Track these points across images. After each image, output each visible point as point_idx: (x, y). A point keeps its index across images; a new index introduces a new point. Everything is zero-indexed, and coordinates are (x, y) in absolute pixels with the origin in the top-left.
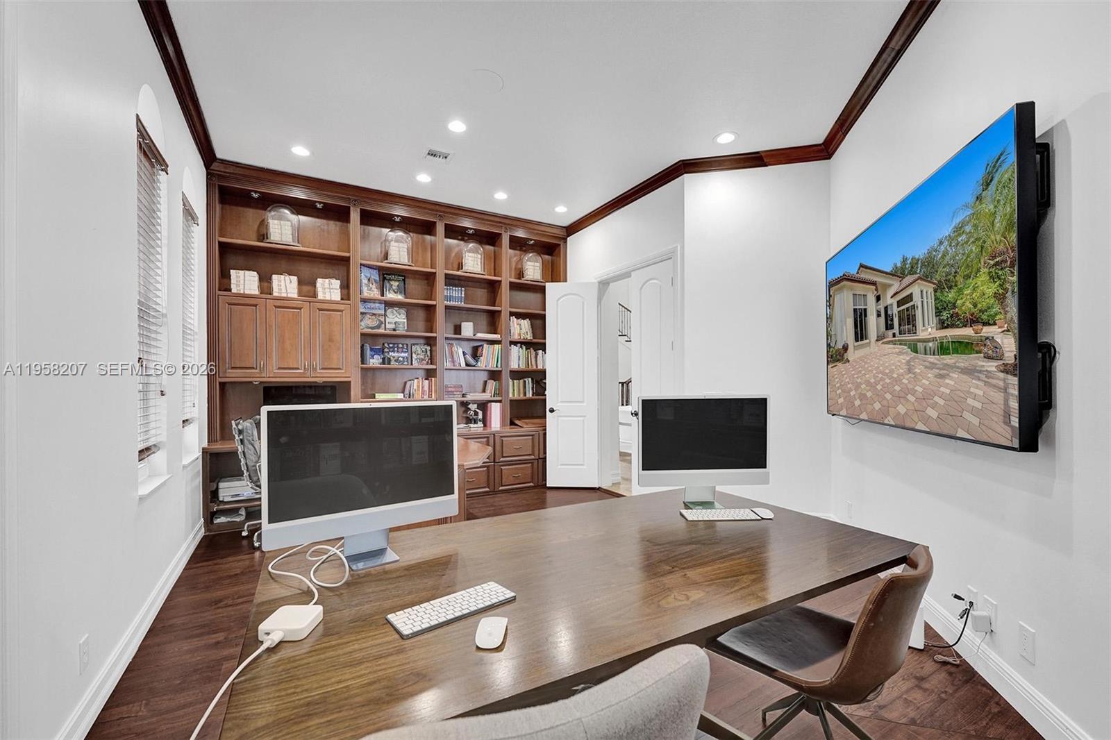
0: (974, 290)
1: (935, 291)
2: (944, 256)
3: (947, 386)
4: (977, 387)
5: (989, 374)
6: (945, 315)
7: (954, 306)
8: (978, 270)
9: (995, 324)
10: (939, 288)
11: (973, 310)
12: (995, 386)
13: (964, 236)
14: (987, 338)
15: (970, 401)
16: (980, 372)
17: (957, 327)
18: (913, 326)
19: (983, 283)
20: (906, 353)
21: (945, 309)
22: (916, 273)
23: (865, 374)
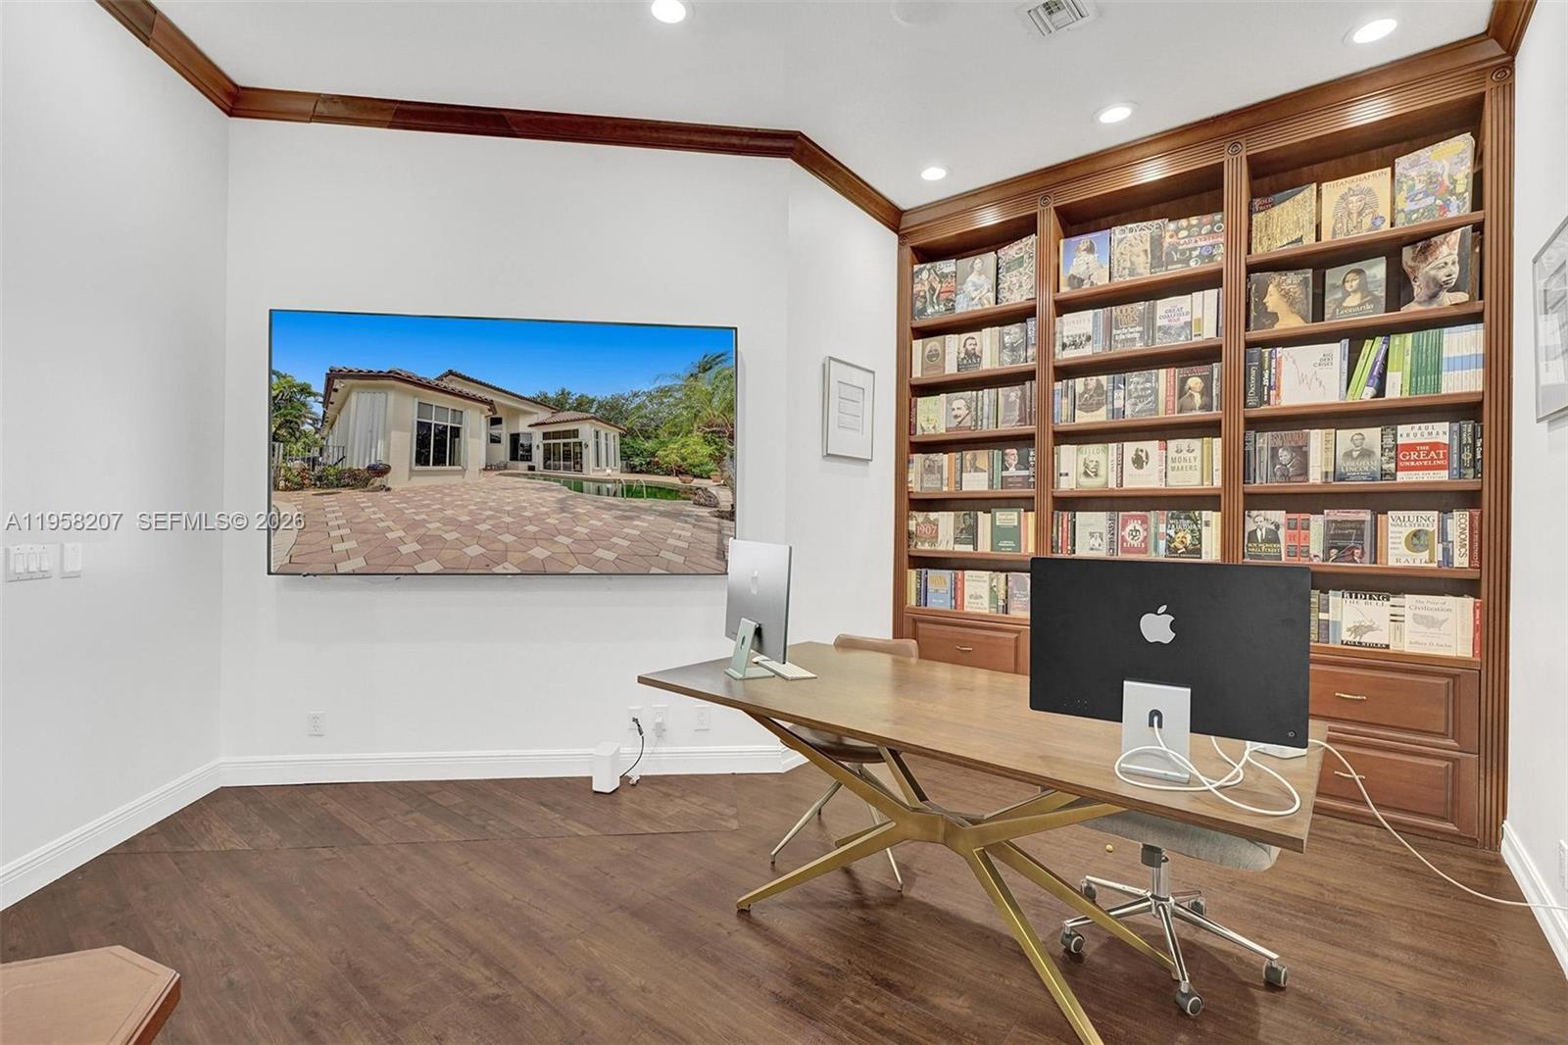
0: (683, 446)
1: (622, 436)
2: (639, 407)
3: (636, 527)
4: (683, 529)
5: (699, 518)
6: (636, 461)
7: (653, 454)
8: (691, 432)
9: (709, 478)
10: (628, 433)
11: (680, 462)
12: (707, 529)
13: (672, 400)
14: (697, 489)
15: (671, 541)
16: (688, 516)
17: (657, 474)
18: (576, 463)
19: (695, 443)
20: (559, 491)
21: (638, 455)
22: (587, 412)
23: (442, 510)
